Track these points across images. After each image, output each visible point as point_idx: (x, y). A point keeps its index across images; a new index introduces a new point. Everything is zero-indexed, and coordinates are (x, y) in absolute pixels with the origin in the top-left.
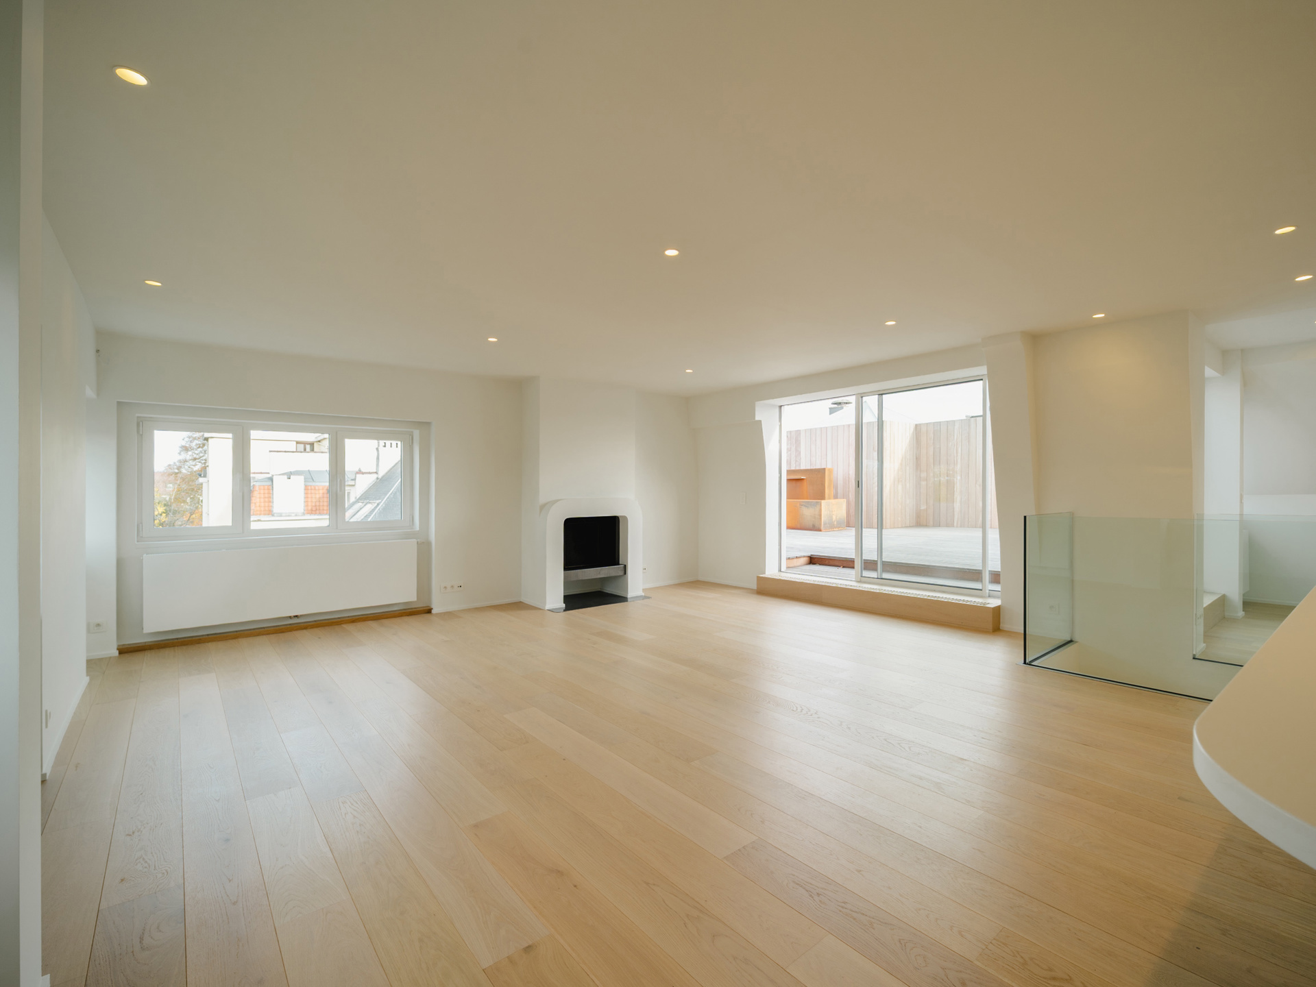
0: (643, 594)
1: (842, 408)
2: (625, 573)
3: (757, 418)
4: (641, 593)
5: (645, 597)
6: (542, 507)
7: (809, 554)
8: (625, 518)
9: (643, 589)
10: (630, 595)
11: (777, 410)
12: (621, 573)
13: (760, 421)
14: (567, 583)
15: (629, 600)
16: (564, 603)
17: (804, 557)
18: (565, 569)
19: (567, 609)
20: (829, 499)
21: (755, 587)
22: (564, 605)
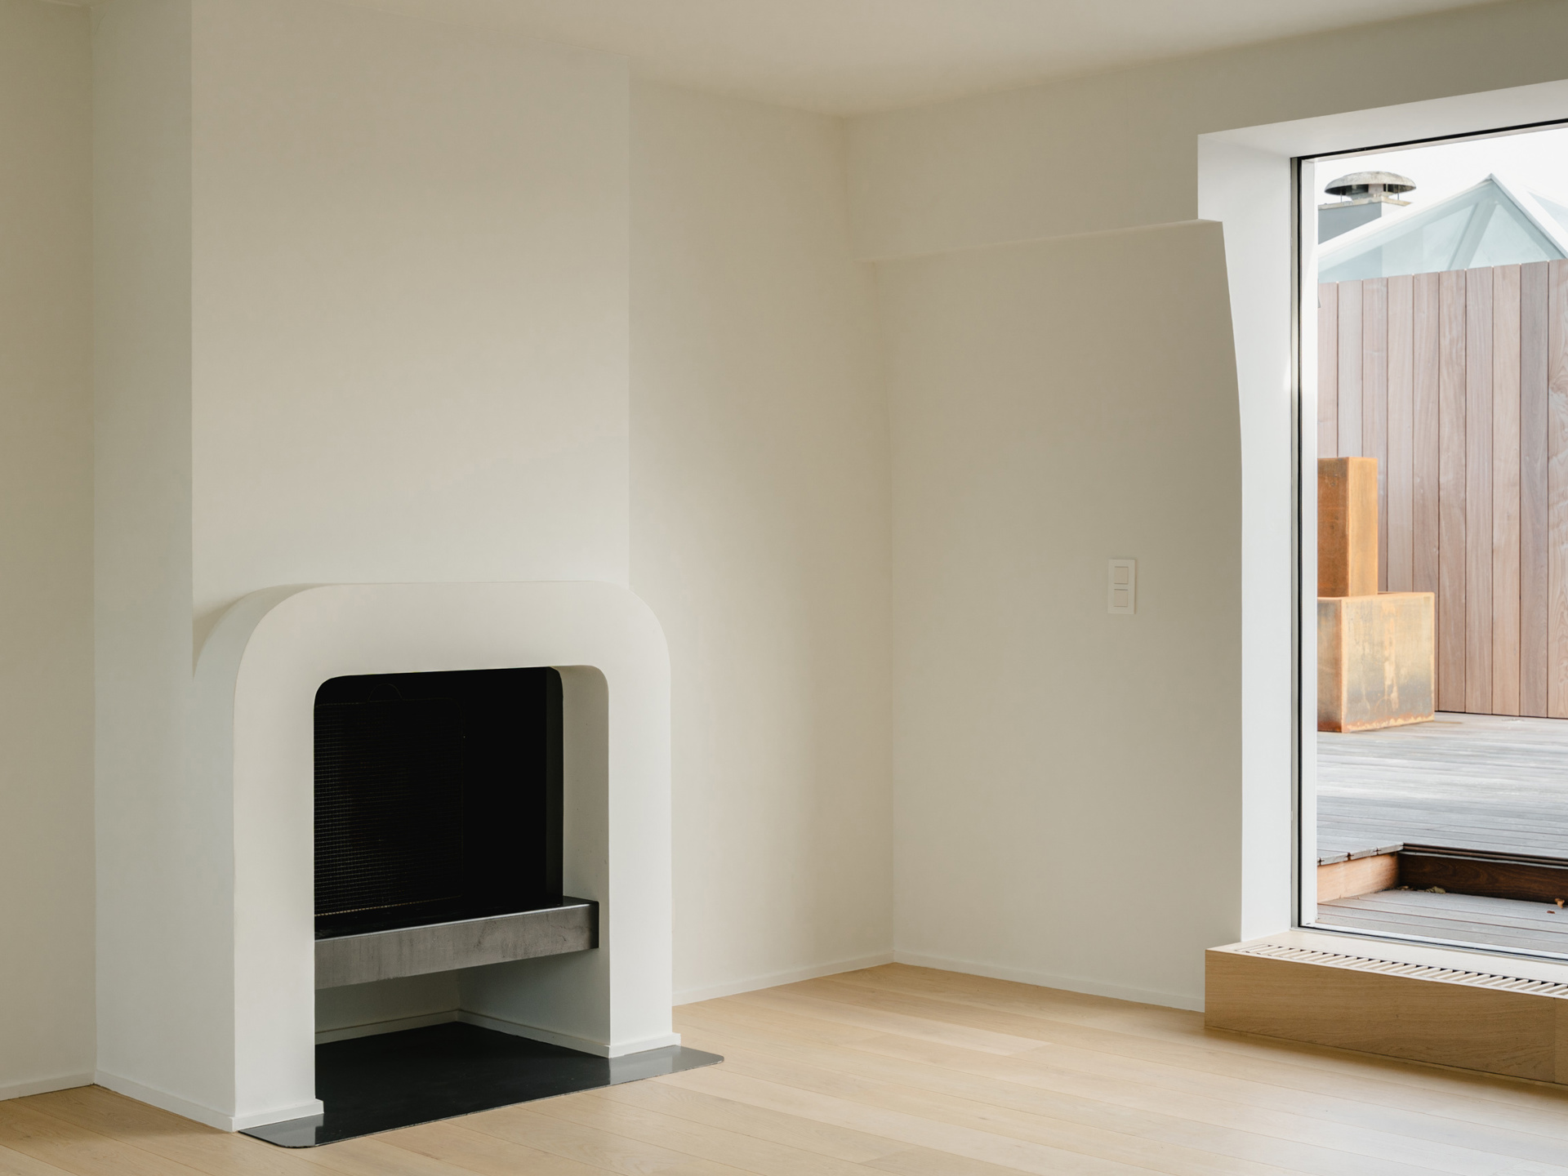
0: (676, 1040)
1: (1375, 212)
2: (594, 936)
3: (1207, 212)
4: (665, 1035)
5: (689, 1059)
6: (208, 623)
7: (1395, 843)
8: (592, 678)
9: (677, 1010)
10: (619, 1045)
11: (1286, 172)
12: (575, 941)
13: (1218, 226)
14: (327, 999)
15: (614, 1071)
16: (318, 1096)
17: (1378, 854)
18: (325, 927)
19: (330, 1131)
20: (1364, 591)
21: (1195, 1000)
22: (317, 1108)
